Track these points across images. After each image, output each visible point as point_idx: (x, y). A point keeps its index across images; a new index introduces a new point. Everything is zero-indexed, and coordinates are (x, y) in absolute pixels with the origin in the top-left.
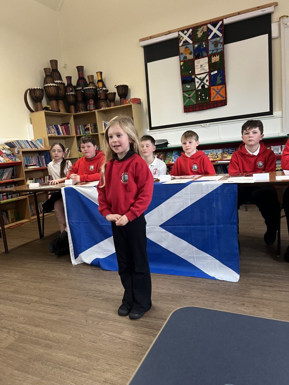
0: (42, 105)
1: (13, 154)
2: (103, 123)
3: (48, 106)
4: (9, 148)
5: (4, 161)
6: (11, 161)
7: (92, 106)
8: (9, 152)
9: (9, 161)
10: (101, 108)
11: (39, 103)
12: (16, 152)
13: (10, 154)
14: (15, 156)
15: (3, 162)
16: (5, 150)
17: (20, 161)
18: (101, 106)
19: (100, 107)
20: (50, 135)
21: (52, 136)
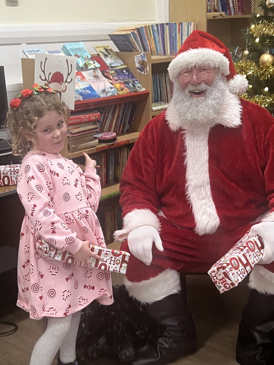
1: (128, 70)
4: (118, 51)
5: (113, 90)
6: (126, 91)
8: (119, 64)
9: (122, 90)
12: (137, 65)
13: (122, 70)
14: (133, 77)
15: (111, 93)
16: (109, 56)
17: (144, 89)
20: (212, 16)
21: (216, 17)
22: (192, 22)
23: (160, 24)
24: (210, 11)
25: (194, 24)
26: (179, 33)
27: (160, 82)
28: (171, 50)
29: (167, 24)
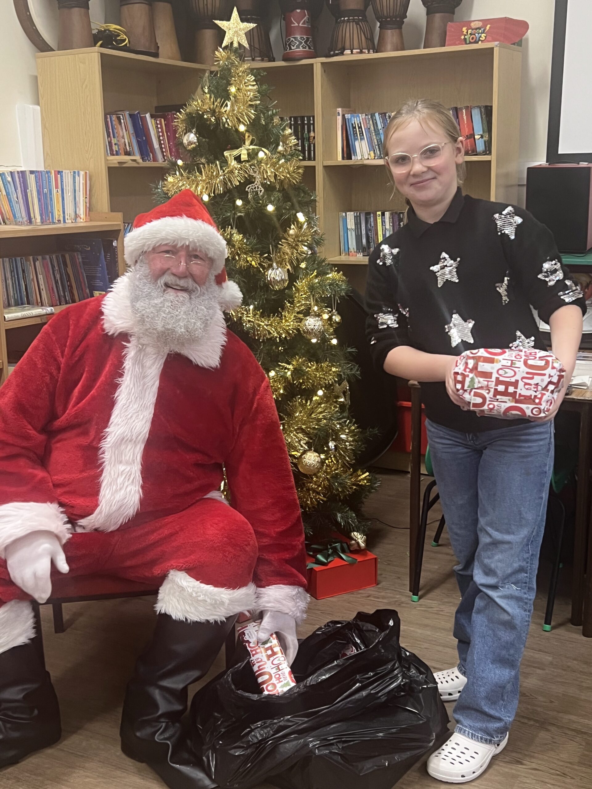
0: (89, 22)
2: (340, 119)
3: (113, 27)
7: (298, 37)
10: (342, 54)
11: (76, 12)
18: (344, 42)
19: (340, 46)
20: (116, 162)
21: (125, 163)
22: (82, 170)
23: (18, 172)
24: (117, 154)
25: (86, 173)
26: (57, 187)
27: (23, 271)
28: (41, 215)
29: (32, 172)
